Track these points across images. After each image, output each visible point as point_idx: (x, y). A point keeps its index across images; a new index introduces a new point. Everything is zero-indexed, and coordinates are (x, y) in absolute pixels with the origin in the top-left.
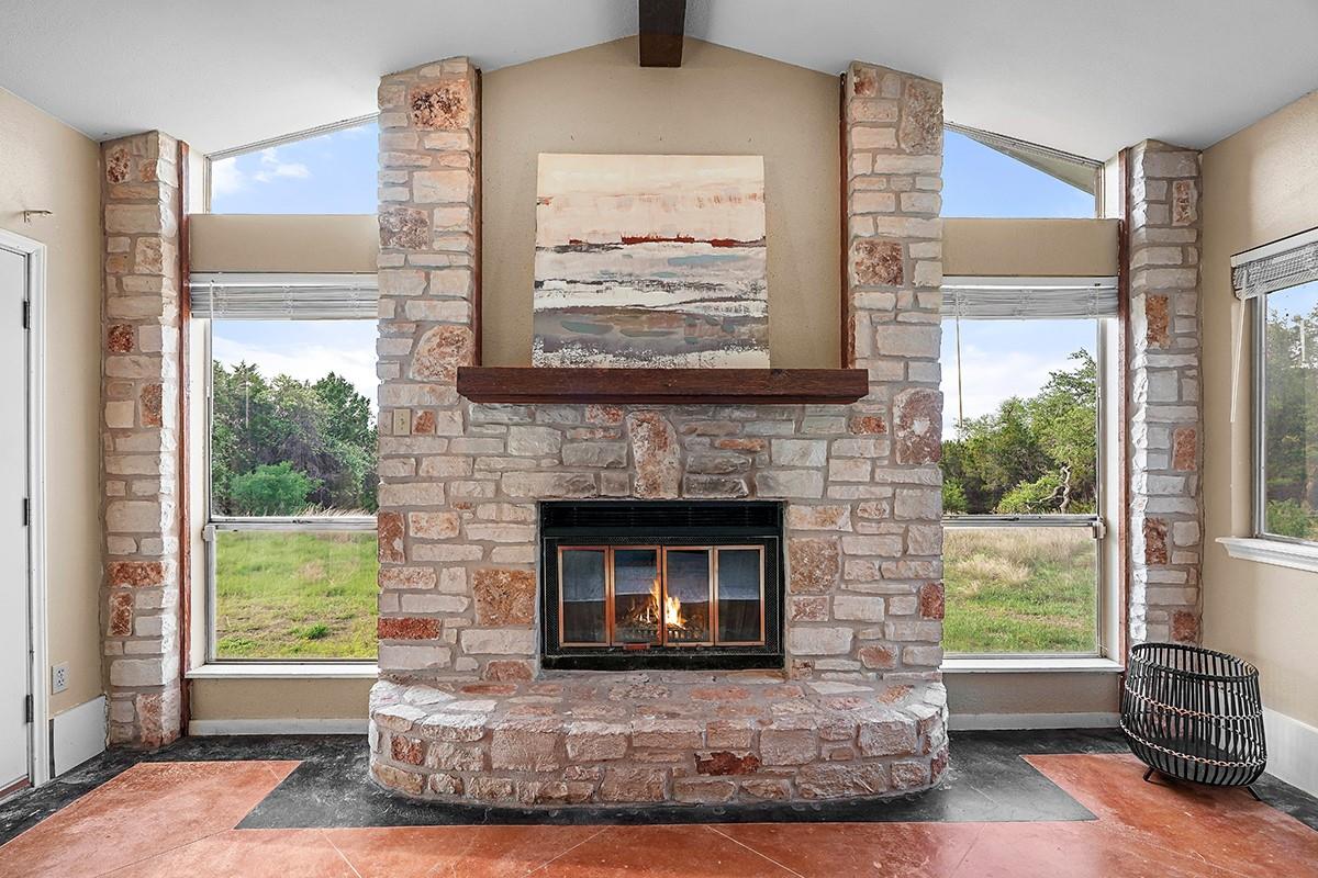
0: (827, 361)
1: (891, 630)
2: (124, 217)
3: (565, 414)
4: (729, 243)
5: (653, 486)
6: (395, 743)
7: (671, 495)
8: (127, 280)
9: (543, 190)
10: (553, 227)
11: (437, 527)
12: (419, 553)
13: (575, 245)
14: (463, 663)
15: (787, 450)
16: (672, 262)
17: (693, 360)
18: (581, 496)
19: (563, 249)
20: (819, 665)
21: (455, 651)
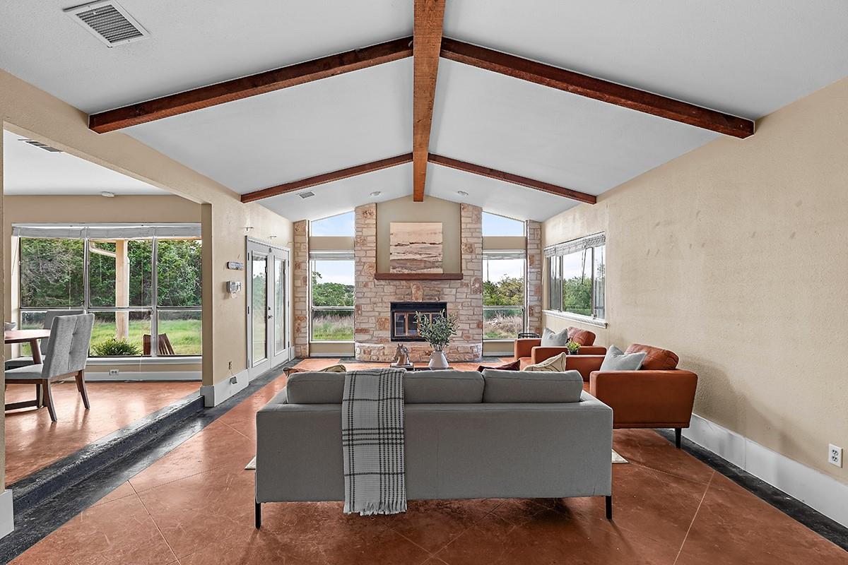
0: (456, 271)
1: (470, 332)
2: (299, 239)
3: (397, 283)
4: (434, 244)
5: (417, 299)
6: (364, 351)
7: (421, 301)
8: (300, 254)
9: (392, 231)
10: (394, 240)
11: (369, 308)
12: (364, 314)
13: (399, 245)
14: (374, 339)
15: (447, 291)
16: (421, 248)
17: (425, 271)
18: (402, 301)
19: (396, 246)
20: (454, 339)
21: (372, 336)
